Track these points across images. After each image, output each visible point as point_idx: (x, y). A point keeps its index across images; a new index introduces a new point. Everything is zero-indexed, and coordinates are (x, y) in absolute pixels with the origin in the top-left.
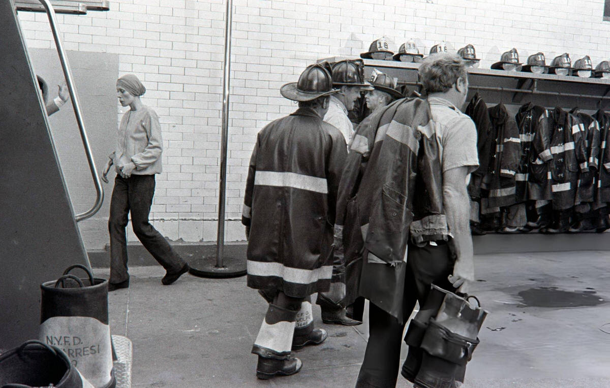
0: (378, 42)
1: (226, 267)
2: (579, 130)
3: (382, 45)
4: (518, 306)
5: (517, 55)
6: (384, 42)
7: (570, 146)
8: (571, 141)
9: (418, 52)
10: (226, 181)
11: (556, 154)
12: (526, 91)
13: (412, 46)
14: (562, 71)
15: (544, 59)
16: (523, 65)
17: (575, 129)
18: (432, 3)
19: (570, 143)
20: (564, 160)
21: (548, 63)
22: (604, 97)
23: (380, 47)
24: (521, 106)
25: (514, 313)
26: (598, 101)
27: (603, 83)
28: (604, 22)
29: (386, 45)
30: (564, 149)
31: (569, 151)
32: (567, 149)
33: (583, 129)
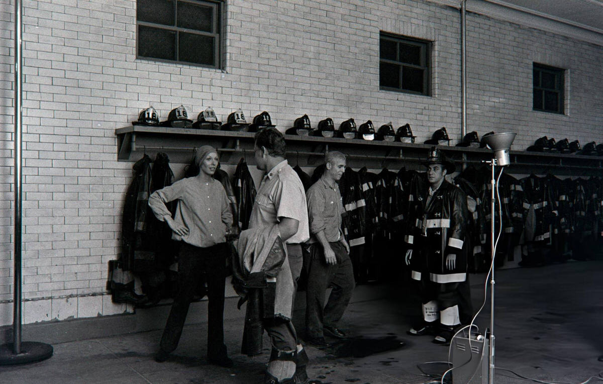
0: (176, 111)
1: (26, 352)
2: (368, 188)
3: (181, 113)
4: (329, 358)
5: (309, 120)
6: (183, 110)
7: (362, 203)
8: (363, 199)
9: (217, 120)
10: (22, 258)
11: (350, 211)
12: (319, 154)
13: (210, 115)
14: (350, 134)
15: (333, 123)
16: (314, 130)
17: (365, 187)
18: (227, 73)
19: (362, 200)
20: (358, 217)
21: (337, 127)
22: (387, 157)
23: (179, 115)
24: (315, 168)
25: (327, 365)
26: (382, 161)
27: (385, 144)
28: (380, 91)
29: (184, 113)
30: (357, 205)
31: (362, 208)
32: (359, 206)
33: (372, 187)
